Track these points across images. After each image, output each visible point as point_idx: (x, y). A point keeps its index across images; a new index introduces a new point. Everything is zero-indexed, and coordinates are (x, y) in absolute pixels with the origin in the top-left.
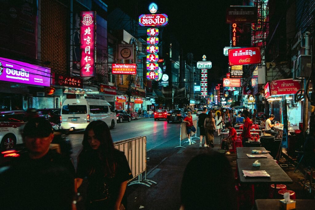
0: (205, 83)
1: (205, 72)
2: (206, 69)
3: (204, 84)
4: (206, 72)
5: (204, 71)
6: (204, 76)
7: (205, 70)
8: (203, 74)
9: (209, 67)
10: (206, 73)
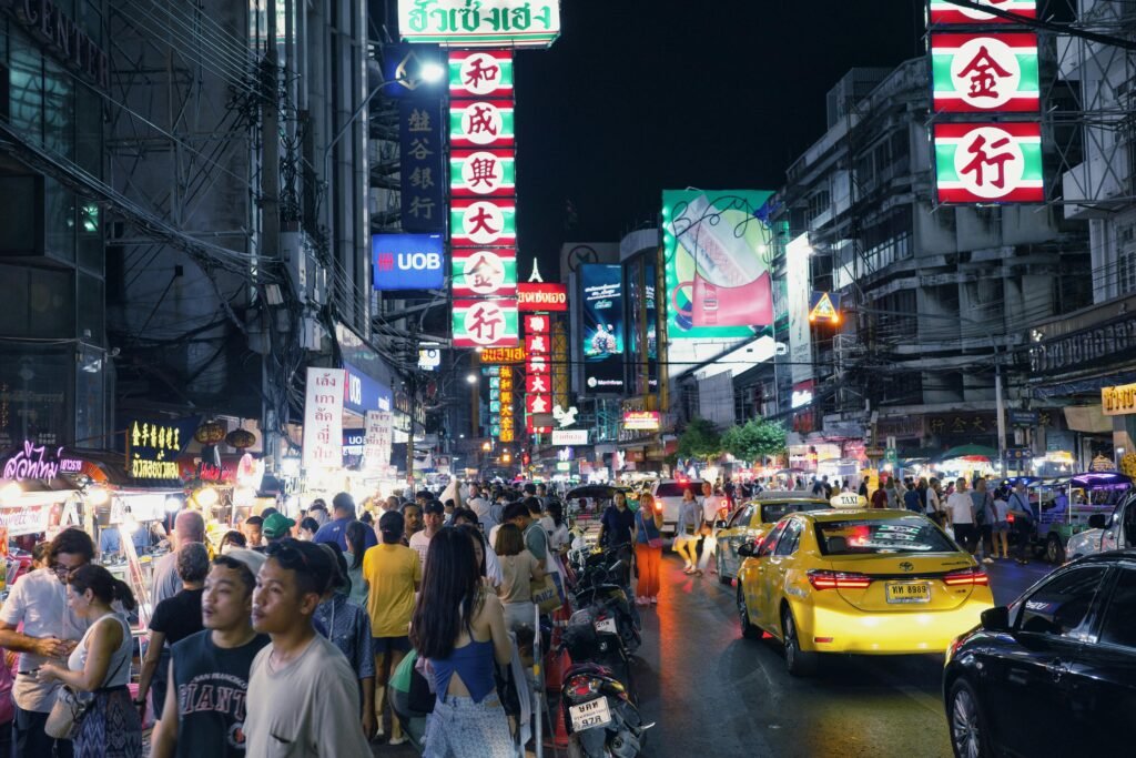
0: (489, 207)
1: (485, 87)
2: (496, 52)
3: (481, 219)
4: (503, 82)
5: (475, 75)
6: (482, 122)
7: (488, 60)
8: (471, 110)
9: (536, 26)
10: (497, 98)
